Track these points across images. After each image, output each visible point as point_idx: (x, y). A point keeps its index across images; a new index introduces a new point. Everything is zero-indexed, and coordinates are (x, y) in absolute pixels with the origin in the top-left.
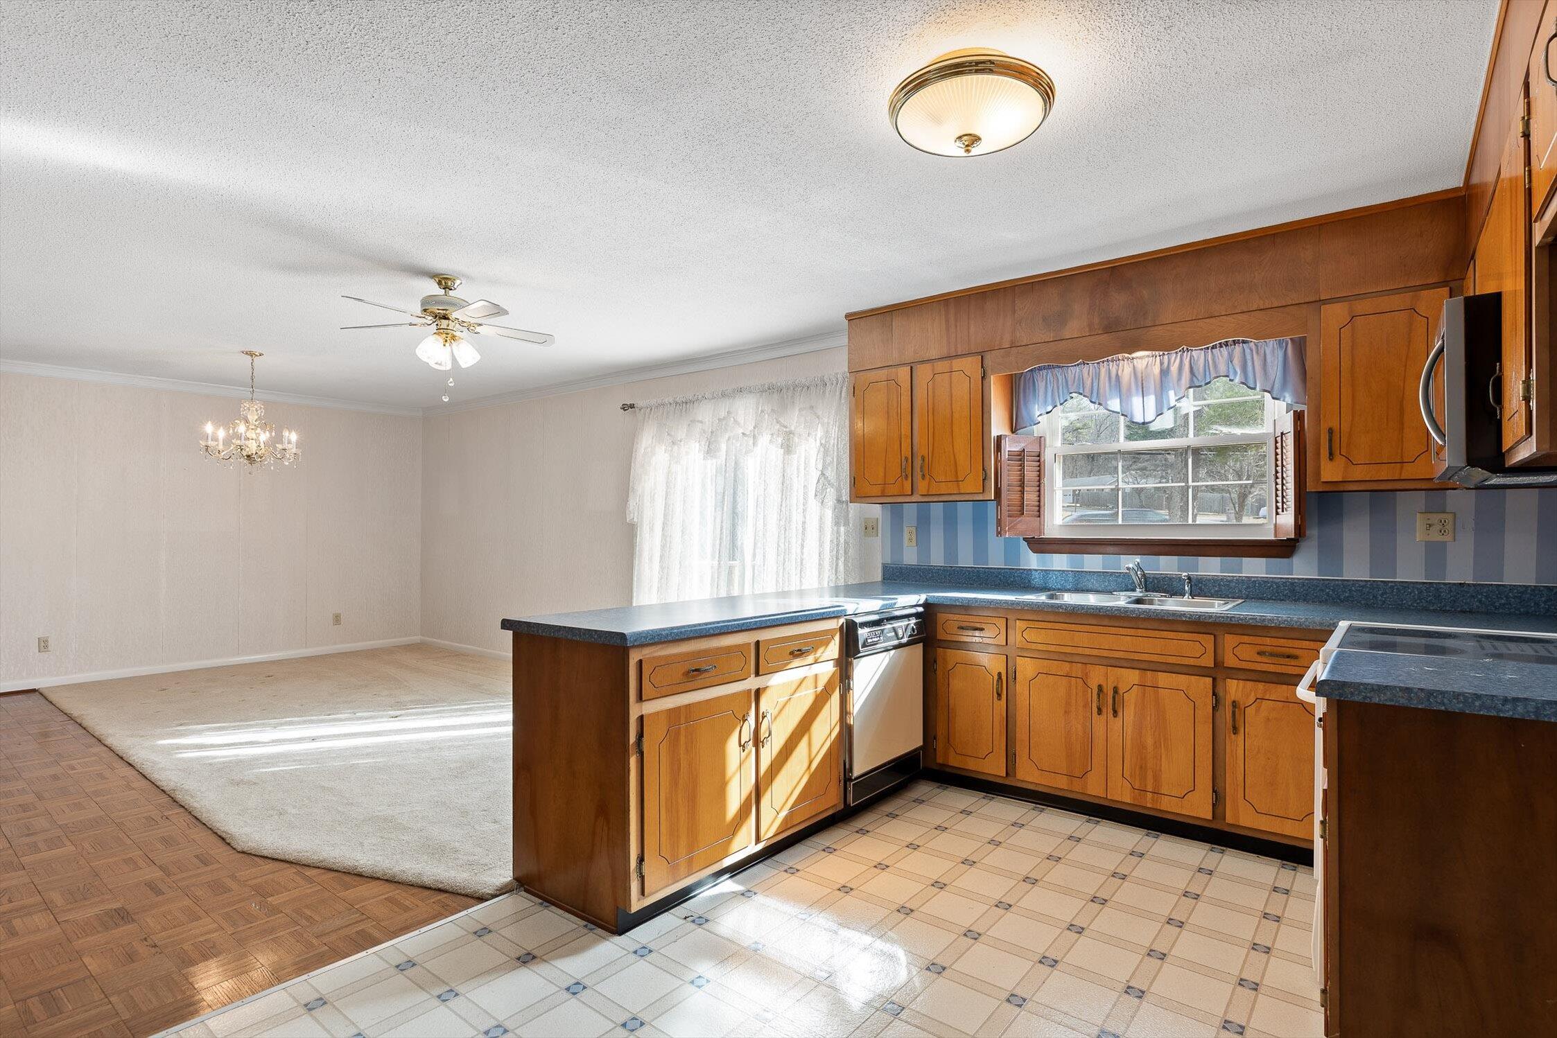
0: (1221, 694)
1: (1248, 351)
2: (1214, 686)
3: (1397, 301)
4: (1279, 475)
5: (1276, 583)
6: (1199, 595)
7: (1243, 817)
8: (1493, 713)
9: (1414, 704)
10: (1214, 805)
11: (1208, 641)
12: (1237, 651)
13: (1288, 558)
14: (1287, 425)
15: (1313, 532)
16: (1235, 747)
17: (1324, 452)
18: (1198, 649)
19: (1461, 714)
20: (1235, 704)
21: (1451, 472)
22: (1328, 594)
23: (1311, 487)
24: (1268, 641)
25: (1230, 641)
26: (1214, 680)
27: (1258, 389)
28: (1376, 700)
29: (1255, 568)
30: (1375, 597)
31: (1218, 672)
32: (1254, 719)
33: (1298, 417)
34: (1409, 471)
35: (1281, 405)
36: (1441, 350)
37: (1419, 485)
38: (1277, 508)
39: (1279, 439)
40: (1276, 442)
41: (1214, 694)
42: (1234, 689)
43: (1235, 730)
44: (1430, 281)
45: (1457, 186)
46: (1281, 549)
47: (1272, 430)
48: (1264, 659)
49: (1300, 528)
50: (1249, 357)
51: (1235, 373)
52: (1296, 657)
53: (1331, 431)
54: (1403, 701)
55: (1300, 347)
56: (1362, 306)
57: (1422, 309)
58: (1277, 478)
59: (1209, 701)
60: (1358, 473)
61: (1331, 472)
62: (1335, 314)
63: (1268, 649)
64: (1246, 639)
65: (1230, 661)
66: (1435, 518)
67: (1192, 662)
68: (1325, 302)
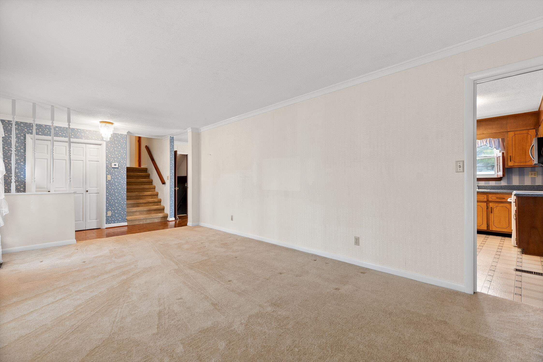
0: (488, 206)
1: (490, 140)
2: (487, 205)
3: (525, 132)
4: (498, 164)
5: (498, 186)
6: (480, 189)
7: (493, 228)
8: (542, 196)
9: (530, 196)
10: (487, 227)
11: (485, 196)
12: (492, 198)
13: (500, 181)
14: (500, 155)
15: (506, 176)
16: (492, 216)
17: (509, 160)
18: (483, 198)
19: (537, 197)
20: (491, 207)
21: (535, 164)
22: (509, 188)
23: (506, 167)
24: (498, 196)
25: (490, 196)
26: (487, 203)
27: (493, 147)
28: (524, 196)
29: (493, 183)
30: (520, 188)
31: (488, 202)
32: (496, 211)
33: (503, 153)
34: (527, 164)
35: (498, 151)
36: (533, 145)
37: (529, 166)
38: (498, 171)
39: (498, 158)
40: (497, 158)
41: (487, 206)
42: (491, 205)
43: (492, 212)
44: (531, 128)
45: (537, 110)
46: (499, 179)
47: (496, 155)
48: (498, 199)
49: (504, 175)
50: (491, 141)
51: (488, 144)
52: (504, 198)
53: (510, 156)
54: (528, 196)
55: (503, 140)
56: (516, 133)
57: (530, 133)
58: (498, 165)
59: (486, 207)
60: (516, 164)
61: (510, 164)
62: (511, 134)
63: (499, 197)
64: (494, 195)
65: (490, 200)
66: (533, 173)
67: (482, 200)
68: (509, 132)
